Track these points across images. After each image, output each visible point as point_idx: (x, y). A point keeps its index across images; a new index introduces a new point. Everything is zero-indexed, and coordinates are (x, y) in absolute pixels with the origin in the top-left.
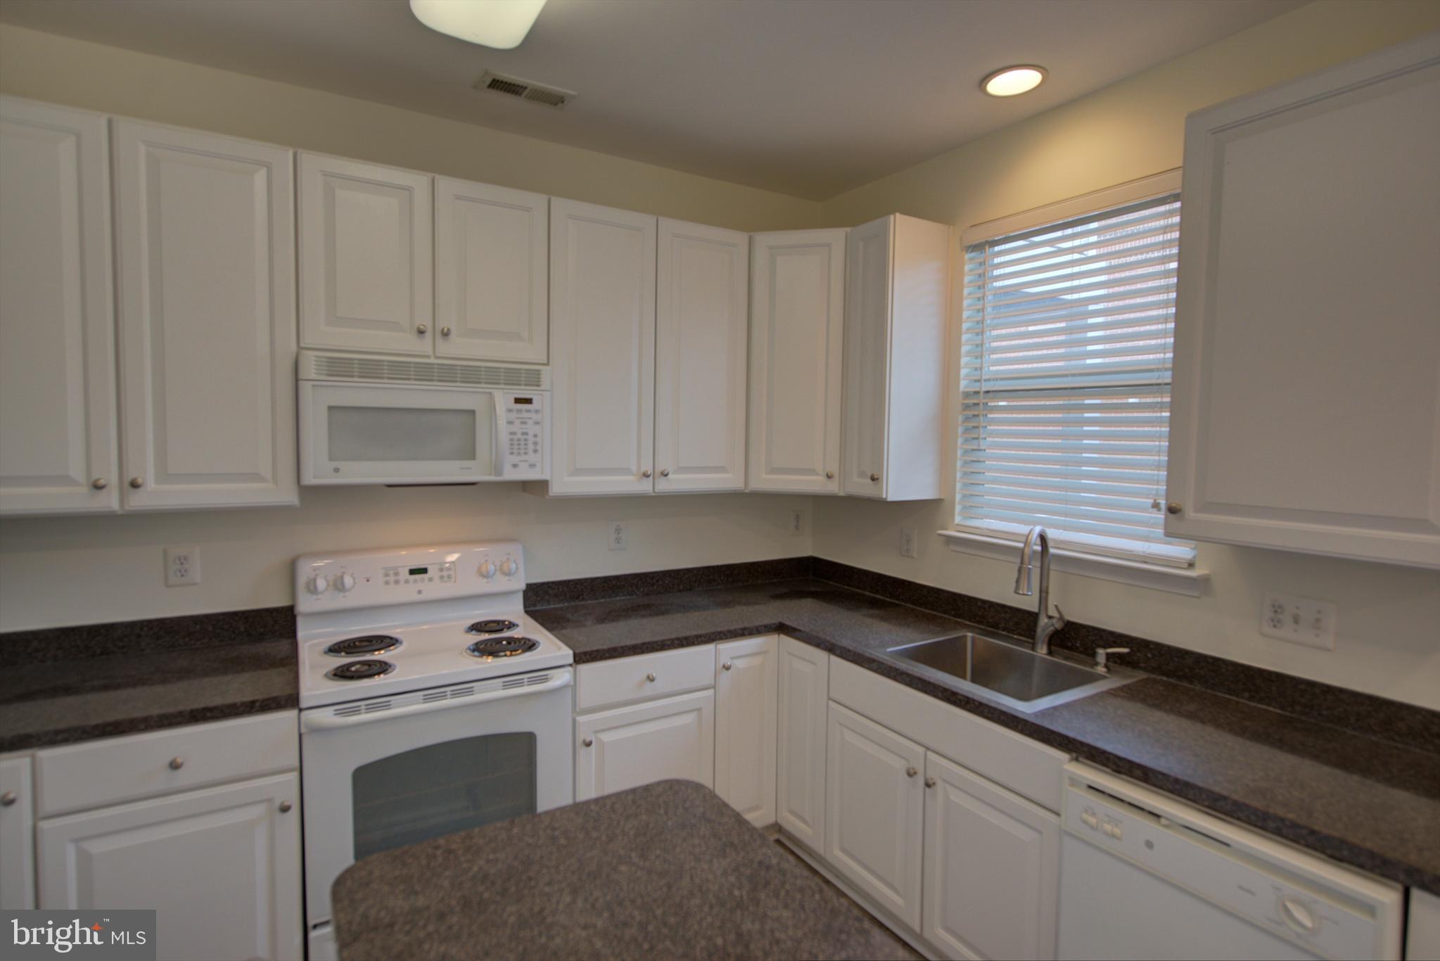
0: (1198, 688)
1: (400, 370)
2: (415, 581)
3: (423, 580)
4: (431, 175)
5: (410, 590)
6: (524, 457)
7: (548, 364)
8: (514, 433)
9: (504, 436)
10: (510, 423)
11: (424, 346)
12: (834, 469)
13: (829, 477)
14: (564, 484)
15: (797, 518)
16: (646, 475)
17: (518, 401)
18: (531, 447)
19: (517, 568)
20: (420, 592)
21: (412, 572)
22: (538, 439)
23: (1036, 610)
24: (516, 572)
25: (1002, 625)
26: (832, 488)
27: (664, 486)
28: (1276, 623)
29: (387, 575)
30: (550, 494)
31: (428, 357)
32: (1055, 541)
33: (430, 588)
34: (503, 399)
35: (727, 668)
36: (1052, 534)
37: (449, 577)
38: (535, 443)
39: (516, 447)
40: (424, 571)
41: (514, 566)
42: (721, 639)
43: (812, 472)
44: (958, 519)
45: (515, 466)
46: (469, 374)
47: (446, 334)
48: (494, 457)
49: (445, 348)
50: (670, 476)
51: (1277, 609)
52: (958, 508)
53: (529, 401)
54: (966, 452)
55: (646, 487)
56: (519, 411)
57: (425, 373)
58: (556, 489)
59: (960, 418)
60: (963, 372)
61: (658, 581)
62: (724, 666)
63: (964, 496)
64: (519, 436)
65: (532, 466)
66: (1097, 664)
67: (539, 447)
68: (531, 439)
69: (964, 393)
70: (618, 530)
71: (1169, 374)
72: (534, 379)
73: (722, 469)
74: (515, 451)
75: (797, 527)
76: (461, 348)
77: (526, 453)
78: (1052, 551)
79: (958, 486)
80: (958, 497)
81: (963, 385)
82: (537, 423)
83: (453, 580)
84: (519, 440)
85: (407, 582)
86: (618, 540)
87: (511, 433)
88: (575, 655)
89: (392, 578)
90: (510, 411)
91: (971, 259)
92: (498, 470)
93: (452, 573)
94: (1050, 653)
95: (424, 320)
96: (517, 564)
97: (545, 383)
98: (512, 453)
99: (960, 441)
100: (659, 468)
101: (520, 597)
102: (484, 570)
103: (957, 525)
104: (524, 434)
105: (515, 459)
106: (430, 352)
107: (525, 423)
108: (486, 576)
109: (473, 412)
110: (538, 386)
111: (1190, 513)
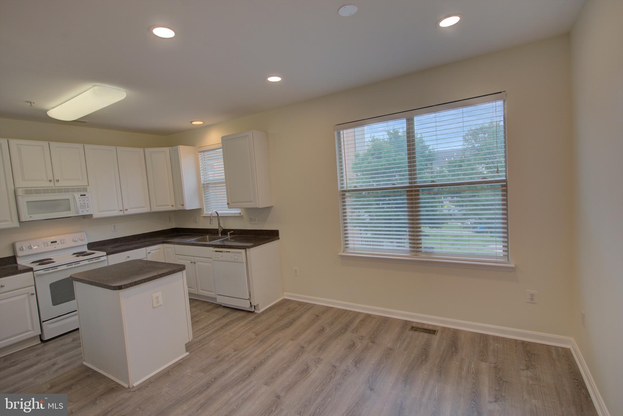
0: (243, 235)
1: (46, 191)
2: (53, 245)
3: (55, 244)
4: (48, 142)
5: (52, 247)
6: (85, 209)
7: (88, 186)
8: (81, 204)
9: (79, 205)
10: (80, 201)
11: (52, 184)
12: (174, 204)
13: (172, 206)
14: (97, 215)
15: (170, 218)
16: (121, 211)
17: (81, 195)
18: (87, 206)
19: (85, 238)
20: (55, 247)
21: (52, 242)
22: (89, 204)
23: (218, 228)
24: (84, 239)
25: (215, 233)
26: (174, 208)
27: (126, 213)
28: (251, 221)
29: (44, 244)
30: (93, 218)
31: (53, 187)
32: (219, 213)
33: (58, 246)
34: (77, 195)
35: (150, 253)
36: (219, 212)
37: (64, 243)
38: (88, 205)
39: (82, 207)
40: (56, 242)
41: (83, 238)
42: (147, 246)
43: (168, 205)
44: (205, 212)
45: (82, 211)
46: (66, 190)
47: (58, 181)
48: (76, 210)
49: (57, 184)
50: (128, 210)
51: (251, 219)
52: (205, 210)
53: (85, 195)
54: (205, 197)
55: (121, 213)
56: (82, 198)
57: (53, 191)
58: (95, 216)
59: (203, 190)
60: (202, 179)
61: (128, 238)
62: (148, 253)
63: (206, 207)
64: (83, 204)
65: (87, 211)
66: (228, 235)
67: (89, 206)
68: (86, 205)
69: (203, 184)
70: (114, 226)
71: (225, 180)
72: (85, 190)
73: (144, 207)
74: (82, 208)
75: (170, 221)
76: (63, 184)
77: (85, 208)
78: (219, 215)
79: (204, 205)
80: (204, 207)
81: (202, 182)
82: (87, 200)
83: (65, 243)
84: (83, 205)
85: (51, 245)
86: (115, 229)
87: (80, 204)
88: (107, 253)
89: (46, 245)
90: (79, 198)
91: (200, 154)
92: (78, 212)
93: (65, 242)
94: (222, 236)
95: (52, 178)
96: (84, 238)
97: (89, 190)
98: (81, 208)
99: (203, 195)
100: (125, 208)
101: (86, 246)
102: (74, 240)
103: (205, 213)
104: (84, 203)
105: (82, 210)
106: (54, 186)
107: (84, 201)
108: (75, 241)
109: (69, 199)
110: (87, 191)
111: (230, 204)
